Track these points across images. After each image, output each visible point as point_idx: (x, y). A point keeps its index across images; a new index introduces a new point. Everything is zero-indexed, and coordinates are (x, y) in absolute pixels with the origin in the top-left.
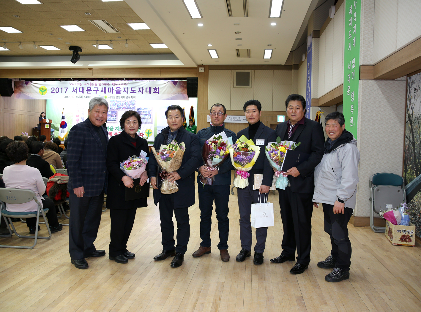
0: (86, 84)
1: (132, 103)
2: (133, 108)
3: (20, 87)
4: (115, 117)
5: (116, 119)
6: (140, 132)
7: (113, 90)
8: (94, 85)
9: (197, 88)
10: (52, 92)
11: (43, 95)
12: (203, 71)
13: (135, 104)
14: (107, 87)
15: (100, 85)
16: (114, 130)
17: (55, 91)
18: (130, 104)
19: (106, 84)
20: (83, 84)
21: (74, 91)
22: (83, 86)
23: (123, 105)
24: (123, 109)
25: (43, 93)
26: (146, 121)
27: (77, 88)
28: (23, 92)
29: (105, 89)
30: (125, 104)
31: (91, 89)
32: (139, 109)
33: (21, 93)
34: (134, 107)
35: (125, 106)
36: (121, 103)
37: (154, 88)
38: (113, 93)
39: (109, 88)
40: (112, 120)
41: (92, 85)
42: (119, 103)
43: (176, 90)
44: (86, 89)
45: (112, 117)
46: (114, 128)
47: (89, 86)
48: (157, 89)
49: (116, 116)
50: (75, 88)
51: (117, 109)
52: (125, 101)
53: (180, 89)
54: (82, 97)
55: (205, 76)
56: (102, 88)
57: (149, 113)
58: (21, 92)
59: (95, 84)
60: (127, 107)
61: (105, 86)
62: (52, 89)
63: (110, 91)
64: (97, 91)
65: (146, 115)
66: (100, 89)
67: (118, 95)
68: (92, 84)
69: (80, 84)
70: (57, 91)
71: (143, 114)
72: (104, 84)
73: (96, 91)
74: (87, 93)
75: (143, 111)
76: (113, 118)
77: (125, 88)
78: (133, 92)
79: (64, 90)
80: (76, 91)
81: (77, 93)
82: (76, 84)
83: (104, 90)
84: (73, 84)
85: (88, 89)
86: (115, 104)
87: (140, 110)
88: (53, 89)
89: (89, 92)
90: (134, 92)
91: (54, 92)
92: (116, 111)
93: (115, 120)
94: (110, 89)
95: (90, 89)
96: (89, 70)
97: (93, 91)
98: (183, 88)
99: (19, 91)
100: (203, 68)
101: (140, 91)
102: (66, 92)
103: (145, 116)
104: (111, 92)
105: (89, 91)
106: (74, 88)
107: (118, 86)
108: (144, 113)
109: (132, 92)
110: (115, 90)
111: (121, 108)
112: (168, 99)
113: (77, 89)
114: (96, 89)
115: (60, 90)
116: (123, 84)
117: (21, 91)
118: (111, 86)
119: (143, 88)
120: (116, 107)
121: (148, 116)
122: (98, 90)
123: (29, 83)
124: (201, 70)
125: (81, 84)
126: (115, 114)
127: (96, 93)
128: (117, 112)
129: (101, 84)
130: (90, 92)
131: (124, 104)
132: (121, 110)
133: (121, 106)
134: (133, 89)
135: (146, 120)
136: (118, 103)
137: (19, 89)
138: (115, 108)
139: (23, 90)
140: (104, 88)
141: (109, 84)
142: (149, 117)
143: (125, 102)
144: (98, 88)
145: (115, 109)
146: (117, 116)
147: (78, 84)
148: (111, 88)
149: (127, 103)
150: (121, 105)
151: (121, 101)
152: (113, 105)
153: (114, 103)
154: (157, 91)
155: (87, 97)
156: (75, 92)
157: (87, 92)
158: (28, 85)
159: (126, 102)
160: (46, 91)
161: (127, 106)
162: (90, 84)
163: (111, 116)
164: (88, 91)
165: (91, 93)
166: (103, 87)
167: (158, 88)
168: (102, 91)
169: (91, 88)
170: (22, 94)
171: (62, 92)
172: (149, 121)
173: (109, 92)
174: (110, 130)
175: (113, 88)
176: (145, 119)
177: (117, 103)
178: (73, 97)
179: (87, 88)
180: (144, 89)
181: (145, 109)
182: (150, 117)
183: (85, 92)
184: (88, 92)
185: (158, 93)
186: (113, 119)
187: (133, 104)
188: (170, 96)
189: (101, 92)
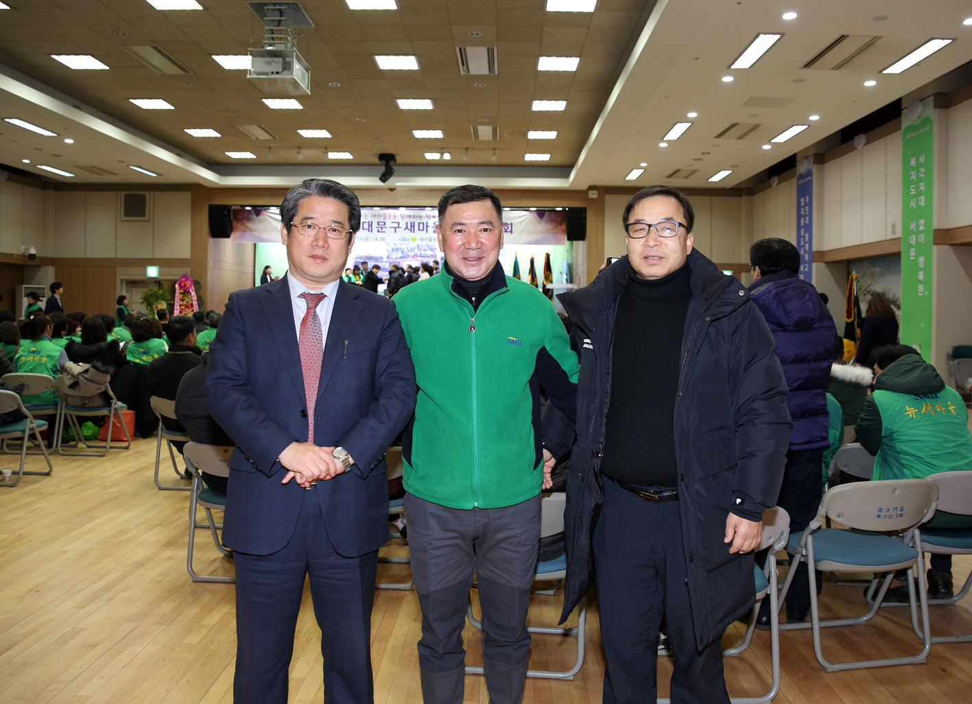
0: (375, 216)
3: (245, 221)
7: (427, 226)
8: (392, 218)
9: (585, 225)
12: (596, 196)
14: (417, 221)
15: (403, 218)
19: (414, 217)
20: (370, 216)
22: (370, 219)
28: (251, 230)
29: (413, 225)
31: (385, 225)
33: (245, 231)
34: (433, 254)
35: (417, 251)
38: (427, 232)
39: (419, 223)
41: (387, 218)
43: (543, 226)
44: (375, 225)
47: (381, 219)
48: (510, 226)
51: (401, 258)
53: (549, 227)
54: (369, 240)
55: (600, 205)
56: (407, 223)
58: (247, 230)
59: (392, 215)
60: (421, 254)
61: (412, 220)
63: (421, 228)
64: (397, 229)
66: (403, 225)
68: (387, 215)
72: (410, 216)
73: (395, 228)
74: (378, 231)
83: (411, 226)
85: (380, 224)
94: (421, 225)
95: (383, 223)
96: (389, 192)
97: (388, 227)
98: (554, 224)
99: (243, 228)
100: (596, 192)
104: (423, 230)
105: (382, 228)
111: (408, 256)
112: (530, 243)
114: (396, 225)
117: (247, 227)
118: (424, 220)
120: (399, 255)
122: (398, 227)
123: (262, 213)
124: (593, 195)
127: (396, 232)
129: (405, 215)
130: (384, 230)
133: (409, 253)
136: (404, 247)
137: (242, 224)
139: (250, 225)
140: (411, 223)
141: (420, 217)
144: (399, 223)
145: (397, 258)
148: (423, 223)
153: (394, 247)
154: (509, 230)
155: (378, 239)
158: (260, 217)
161: (422, 252)
162: (382, 214)
165: (385, 232)
166: (409, 220)
167: (512, 224)
168: (407, 228)
169: (385, 223)
170: (248, 234)
173: (419, 230)
175: (427, 223)
177: (401, 247)
179: (378, 222)
183: (375, 229)
184: (380, 230)
185: (511, 232)
188: (533, 238)
189: (405, 230)
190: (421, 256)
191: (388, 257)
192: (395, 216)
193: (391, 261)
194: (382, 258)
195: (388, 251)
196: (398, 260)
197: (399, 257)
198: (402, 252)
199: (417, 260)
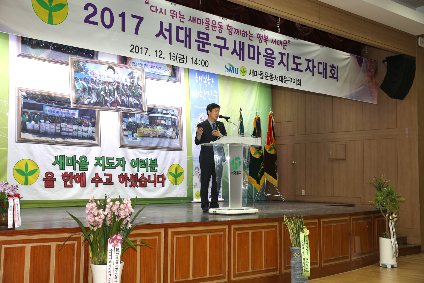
0: (194, 20)
1: (133, 92)
2: (137, 105)
4: (90, 129)
5: (94, 135)
6: (158, 174)
7: (258, 53)
8: (217, 29)
10: (87, 20)
11: (50, 22)
13: (141, 95)
14: (247, 42)
15: (230, 33)
16: (91, 167)
17: (97, 18)
18: (128, 92)
19: (244, 34)
20: (187, 18)
21: (161, 33)
22: (187, 24)
23: (110, 95)
24: (111, 105)
25: (50, 16)
26: (170, 143)
27: (170, 25)
29: (242, 47)
30: (116, 91)
31: (207, 39)
32: (152, 109)
34: (138, 102)
36: (107, 88)
37: (330, 66)
38: (258, 62)
39: (249, 47)
40: (84, 138)
41: (211, 28)
42: (101, 87)
44: (194, 36)
45: (84, 128)
46: (92, 162)
47: (202, 29)
48: (336, 70)
49: (94, 125)
50: (166, 26)
51: (96, 104)
52: (116, 85)
54: (185, 60)
56: (235, 42)
57: (174, 123)
59: (217, 25)
60: (123, 101)
61: (242, 39)
62: (86, 8)
64: (223, 50)
65: (166, 127)
66: (230, 45)
67: (269, 70)
68: (211, 23)
69: (178, 15)
70: (107, 22)
71: (162, 125)
72: (238, 32)
73: (221, 48)
75: (160, 115)
76: (87, 132)
77: (282, 54)
78: (297, 69)
79: (131, 23)
80: (167, 34)
81: (170, 43)
82: (168, 13)
83: (240, 49)
84: (159, 10)
85: (201, 35)
86: (89, 88)
87: (155, 113)
88: (91, 10)
89: (203, 47)
90: (300, 67)
91: (96, 24)
92: (94, 111)
93: (92, 138)
94: (252, 50)
95: (205, 36)
97: (212, 45)
101: (308, 68)
102: (136, 32)
103: (166, 131)
104: (254, 58)
105: (204, 44)
106: (161, 23)
107: (270, 45)
108: (163, 122)
109: (295, 66)
110: (262, 54)
111: (106, 102)
113: (169, 30)
114: (222, 43)
115: (118, 20)
116: (279, 43)
118: (255, 43)
119: (313, 60)
120: (94, 99)
121: (171, 130)
122: (225, 47)
124: (422, 43)
125: (182, 17)
126: (91, 120)
127: (221, 55)
128: (97, 111)
129: (234, 30)
130: (207, 47)
131: (113, 90)
132: (106, 107)
133: (106, 98)
134: (297, 61)
135: (168, 140)
138: (89, 100)
140: (240, 42)
141: (251, 36)
142: (174, 133)
143: (115, 87)
146: (96, 125)
147: (173, 14)
148: (254, 47)
149: (121, 89)
150: (106, 93)
151: (105, 83)
152: (84, 92)
154: (335, 75)
155: (199, 62)
156: (166, 38)
157: (199, 46)
159: (118, 88)
160: (64, 10)
161: (123, 98)
162: (204, 21)
163: (80, 124)
164: (201, 45)
165: (208, 52)
166: (239, 38)
167: (337, 67)
168: (235, 51)
169: (208, 35)
171: (123, 29)
172: (176, 143)
173: (250, 57)
174: (78, 166)
175: (258, 47)
176: (166, 137)
178: (158, 54)
179: (199, 33)
180: (316, 64)
181: (164, 112)
182: (177, 134)
183: (194, 45)
185: (337, 78)
186: (85, 135)
187: (137, 94)
188: (354, 90)
189: (232, 53)
190: (123, 104)
191: (77, 101)
192: (221, 27)
193: (82, 107)
194: (68, 101)
195: (77, 91)
196: (92, 107)
197: (92, 102)
198: (98, 95)
199: (117, 110)
